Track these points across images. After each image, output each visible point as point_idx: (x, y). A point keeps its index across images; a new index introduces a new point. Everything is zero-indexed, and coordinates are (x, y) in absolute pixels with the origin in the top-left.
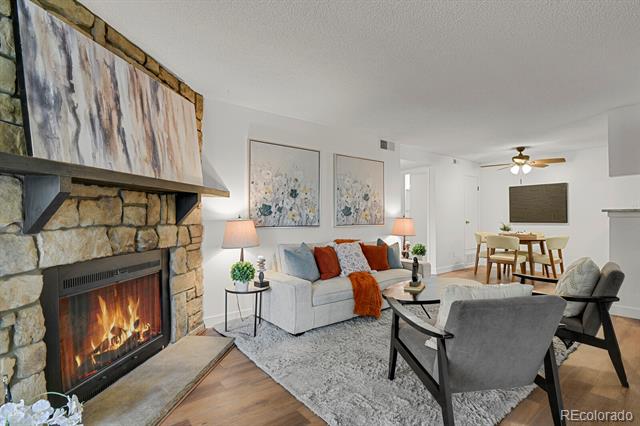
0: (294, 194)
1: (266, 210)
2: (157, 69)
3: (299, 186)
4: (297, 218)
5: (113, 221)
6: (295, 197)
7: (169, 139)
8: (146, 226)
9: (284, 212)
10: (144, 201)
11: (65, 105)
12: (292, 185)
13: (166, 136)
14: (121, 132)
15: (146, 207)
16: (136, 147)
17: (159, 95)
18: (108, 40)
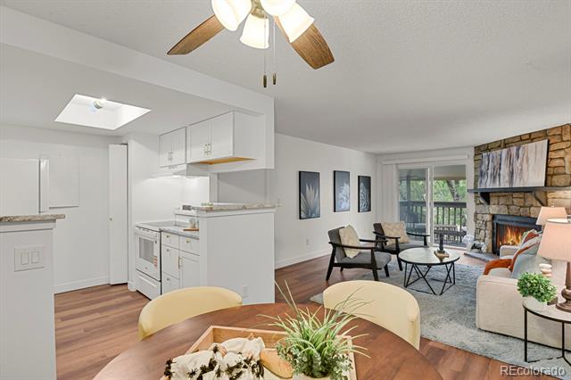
2: (528, 137)
5: (509, 203)
7: (521, 169)
8: (524, 206)
10: (522, 196)
11: (486, 174)
13: (520, 168)
14: (499, 175)
15: (524, 198)
16: (504, 177)
17: (520, 152)
18: (505, 144)
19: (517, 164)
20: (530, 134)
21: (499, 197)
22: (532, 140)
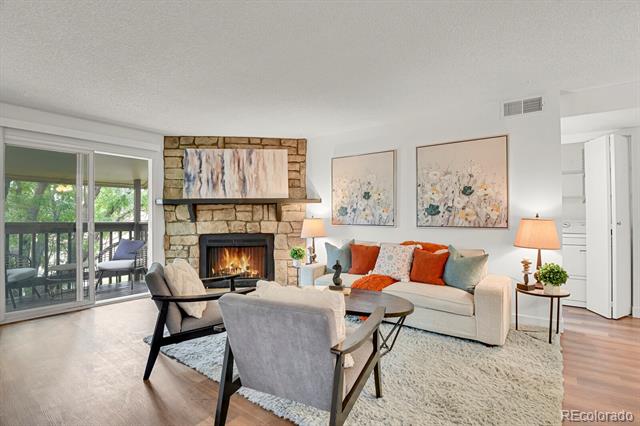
0: (367, 196)
1: (343, 211)
2: (258, 141)
3: (372, 188)
4: (370, 218)
5: (230, 218)
6: (369, 197)
8: (252, 221)
9: (357, 212)
10: (250, 209)
11: (197, 179)
12: (365, 189)
13: (254, 176)
14: (223, 182)
15: (252, 212)
16: (231, 186)
17: (253, 156)
18: (226, 143)
19: (250, 171)
20: (261, 139)
21: (213, 210)
22: (264, 146)
